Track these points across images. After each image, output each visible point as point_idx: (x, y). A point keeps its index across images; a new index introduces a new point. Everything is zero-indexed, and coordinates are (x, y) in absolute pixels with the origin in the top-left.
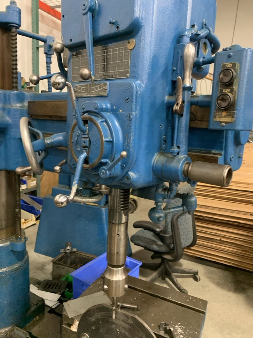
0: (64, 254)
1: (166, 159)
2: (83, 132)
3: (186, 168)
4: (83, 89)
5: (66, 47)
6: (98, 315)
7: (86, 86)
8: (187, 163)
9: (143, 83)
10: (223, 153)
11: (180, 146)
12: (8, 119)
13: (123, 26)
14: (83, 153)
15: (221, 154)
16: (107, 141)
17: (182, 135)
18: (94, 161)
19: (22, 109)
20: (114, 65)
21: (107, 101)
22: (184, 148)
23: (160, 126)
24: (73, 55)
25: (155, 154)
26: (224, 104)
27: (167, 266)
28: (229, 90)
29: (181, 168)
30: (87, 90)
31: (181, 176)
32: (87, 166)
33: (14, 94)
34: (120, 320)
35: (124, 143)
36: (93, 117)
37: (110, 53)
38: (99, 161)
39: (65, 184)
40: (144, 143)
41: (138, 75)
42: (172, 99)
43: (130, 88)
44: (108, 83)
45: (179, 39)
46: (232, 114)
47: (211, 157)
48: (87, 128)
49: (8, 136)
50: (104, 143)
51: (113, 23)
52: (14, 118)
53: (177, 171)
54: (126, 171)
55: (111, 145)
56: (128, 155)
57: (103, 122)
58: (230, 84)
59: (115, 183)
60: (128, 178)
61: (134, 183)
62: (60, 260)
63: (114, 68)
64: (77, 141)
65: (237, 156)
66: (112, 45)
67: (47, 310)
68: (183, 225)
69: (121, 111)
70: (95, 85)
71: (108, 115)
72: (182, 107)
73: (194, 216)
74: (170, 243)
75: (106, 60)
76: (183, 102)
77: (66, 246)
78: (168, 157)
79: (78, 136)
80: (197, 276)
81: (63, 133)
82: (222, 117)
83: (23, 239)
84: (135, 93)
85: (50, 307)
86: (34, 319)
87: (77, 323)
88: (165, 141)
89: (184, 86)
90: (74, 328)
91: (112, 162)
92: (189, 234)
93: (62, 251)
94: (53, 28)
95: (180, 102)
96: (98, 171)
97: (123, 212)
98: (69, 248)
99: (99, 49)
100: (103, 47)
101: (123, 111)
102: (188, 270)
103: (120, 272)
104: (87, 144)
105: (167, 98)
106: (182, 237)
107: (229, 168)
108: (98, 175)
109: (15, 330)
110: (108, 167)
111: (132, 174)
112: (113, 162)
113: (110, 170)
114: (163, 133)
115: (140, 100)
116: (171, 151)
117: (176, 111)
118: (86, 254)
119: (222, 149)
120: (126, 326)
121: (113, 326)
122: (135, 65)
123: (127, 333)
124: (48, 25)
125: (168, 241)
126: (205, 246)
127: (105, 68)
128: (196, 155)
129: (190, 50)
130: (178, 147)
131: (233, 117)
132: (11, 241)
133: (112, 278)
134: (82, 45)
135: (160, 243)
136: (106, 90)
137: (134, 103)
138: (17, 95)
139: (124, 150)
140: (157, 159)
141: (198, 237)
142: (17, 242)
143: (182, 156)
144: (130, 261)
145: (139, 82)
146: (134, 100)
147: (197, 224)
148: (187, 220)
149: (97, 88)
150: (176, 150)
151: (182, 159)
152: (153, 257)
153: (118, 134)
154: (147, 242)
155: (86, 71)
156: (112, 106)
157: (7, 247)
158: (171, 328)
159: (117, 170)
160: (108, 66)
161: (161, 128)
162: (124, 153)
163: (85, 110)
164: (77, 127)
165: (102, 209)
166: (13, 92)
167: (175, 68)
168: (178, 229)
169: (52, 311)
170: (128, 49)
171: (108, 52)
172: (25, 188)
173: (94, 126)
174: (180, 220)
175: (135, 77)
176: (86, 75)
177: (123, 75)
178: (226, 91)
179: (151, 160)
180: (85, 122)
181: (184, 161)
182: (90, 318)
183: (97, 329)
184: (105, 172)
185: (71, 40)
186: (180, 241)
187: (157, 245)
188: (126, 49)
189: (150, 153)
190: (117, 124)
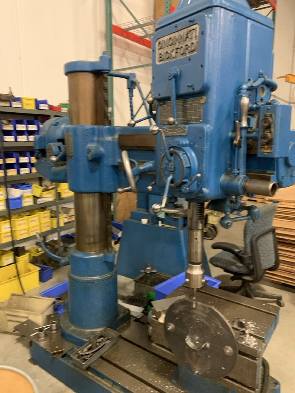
0: (144, 274)
1: (230, 178)
2: (170, 161)
3: (244, 184)
4: (169, 131)
5: (156, 99)
6: (181, 308)
7: (171, 128)
8: (245, 181)
9: (212, 126)
10: (275, 172)
11: (240, 168)
12: (102, 149)
13: (197, 89)
14: (169, 176)
15: (273, 174)
16: (187, 167)
17: (241, 161)
18: (178, 181)
19: (113, 141)
20: (191, 113)
21: (186, 139)
22: (243, 170)
23: (226, 154)
24: (161, 105)
25: (222, 175)
26: (265, 141)
27: (248, 289)
28: (268, 131)
29: (241, 184)
30: (171, 131)
31: (241, 191)
32: (173, 185)
33: (106, 128)
34: (199, 311)
35: (198, 168)
36: (177, 151)
37: (188, 105)
38: (181, 181)
39: (143, 208)
40: (213, 168)
41: (208, 121)
42: (234, 135)
43: (202, 130)
44: (187, 126)
45: (238, 91)
46: (271, 147)
47: (265, 176)
48: (172, 158)
49: (102, 164)
50: (185, 168)
51: (190, 86)
52: (107, 149)
53: (237, 187)
54: (200, 187)
55: (189, 170)
56: (202, 176)
57: (183, 154)
58: (269, 128)
59: (193, 197)
60: (202, 192)
61: (206, 196)
62: (141, 279)
63: (191, 115)
64: (165, 167)
65: (289, 175)
66: (189, 100)
67: (133, 319)
68: (263, 246)
69: (196, 146)
70: (178, 127)
71: (187, 149)
72: (240, 141)
73: (275, 239)
74: (250, 264)
75: (185, 109)
76: (241, 138)
77: (147, 266)
78: (231, 177)
79: (166, 164)
80: (280, 301)
81: (152, 161)
82: (265, 149)
83: (113, 252)
84: (206, 134)
85: (135, 317)
86: (122, 325)
87: (163, 316)
88: (230, 165)
89: (241, 126)
90: (162, 320)
91: (190, 181)
92: (270, 256)
93: (142, 271)
94: (126, 49)
95: (238, 138)
96: (180, 188)
97: (199, 220)
98: (149, 268)
99: (180, 101)
100: (183, 100)
101: (198, 146)
102: (271, 295)
103: (198, 268)
104: (173, 170)
105: (230, 134)
106: (262, 258)
107: (273, 183)
108: (181, 191)
109: (108, 330)
110: (187, 185)
111: (205, 190)
112: (192, 181)
113: (189, 186)
114: (228, 160)
115: (209, 138)
116: (233, 173)
117: (235, 144)
118: (166, 275)
119: (274, 170)
120: (205, 315)
121: (194, 316)
122: (205, 114)
123: (205, 322)
124: (121, 47)
125: (247, 262)
126: (291, 271)
127: (185, 115)
128: (255, 175)
129: (245, 101)
130: (239, 170)
131: (272, 149)
132: (104, 253)
133: (192, 272)
134: (168, 99)
135: (239, 264)
136: (186, 131)
137: (205, 141)
138: (109, 129)
139: (199, 173)
140: (223, 178)
141: (281, 261)
142: (109, 254)
143: (241, 176)
145: (208, 125)
146: (205, 139)
147: (280, 247)
148: (267, 242)
149: (179, 130)
150: (236, 171)
151: (241, 178)
152: (233, 279)
153: (195, 162)
154: (226, 264)
155: (171, 119)
156: (190, 142)
157: (101, 258)
158: (242, 321)
159: (194, 187)
160: (187, 114)
161: (226, 156)
162: (199, 175)
163: (171, 146)
164: (165, 158)
165: (180, 231)
166: (105, 127)
167: (236, 112)
168: (258, 250)
169: (137, 320)
170: (201, 103)
171: (187, 104)
173: (177, 157)
174: (259, 241)
175: (206, 122)
176: (171, 122)
177: (197, 120)
178: (267, 132)
179: (219, 179)
180: (171, 154)
181: (243, 180)
182: (174, 311)
183: (181, 319)
184: (185, 189)
185: (159, 95)
186: (260, 263)
187: (237, 266)
188: (199, 103)
189: (218, 175)
190: (193, 155)
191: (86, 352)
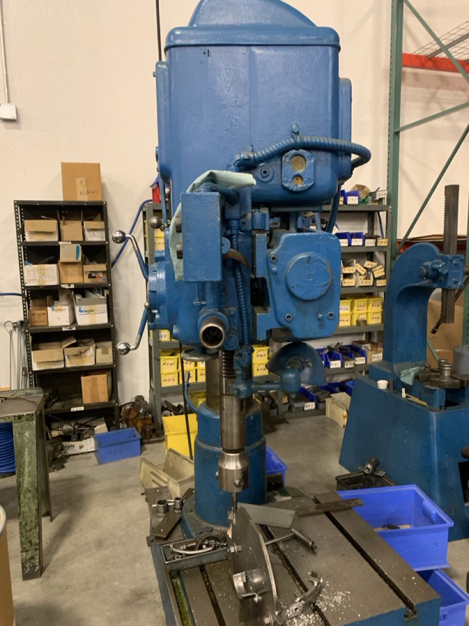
0: (362, 474)
11: (206, 298)
16: (152, 292)
22: (208, 301)
50: (149, 293)
65: (312, 316)
71: (162, 264)
98: (369, 466)
124: (427, 87)
144: (436, 514)
165: (431, 413)
172: (364, 362)
191: (184, 550)
